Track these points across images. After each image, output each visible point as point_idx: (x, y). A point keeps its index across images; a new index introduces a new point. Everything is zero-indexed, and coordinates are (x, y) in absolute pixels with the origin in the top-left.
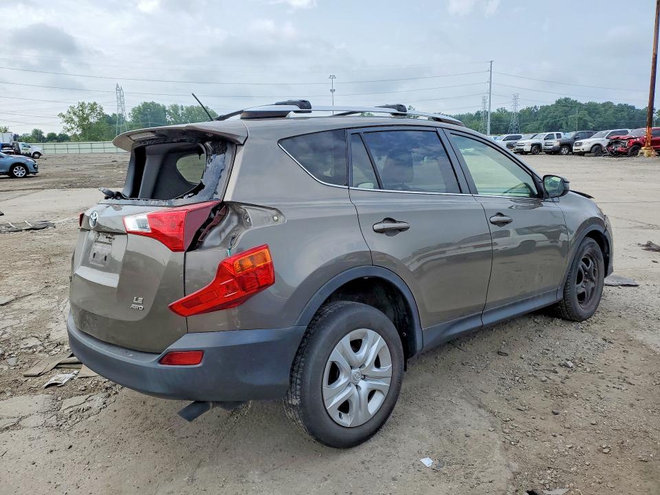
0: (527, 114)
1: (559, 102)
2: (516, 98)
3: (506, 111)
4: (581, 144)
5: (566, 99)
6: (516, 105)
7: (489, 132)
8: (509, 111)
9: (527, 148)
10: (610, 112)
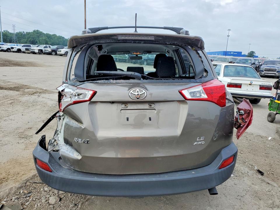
0: (20, 35)
1: (34, 31)
2: (14, 26)
3: (8, 32)
4: (60, 51)
5: (37, 31)
6: (14, 30)
7: (2, 41)
8: (10, 32)
9: (37, 51)
10: (56, 38)
